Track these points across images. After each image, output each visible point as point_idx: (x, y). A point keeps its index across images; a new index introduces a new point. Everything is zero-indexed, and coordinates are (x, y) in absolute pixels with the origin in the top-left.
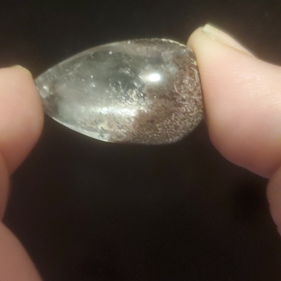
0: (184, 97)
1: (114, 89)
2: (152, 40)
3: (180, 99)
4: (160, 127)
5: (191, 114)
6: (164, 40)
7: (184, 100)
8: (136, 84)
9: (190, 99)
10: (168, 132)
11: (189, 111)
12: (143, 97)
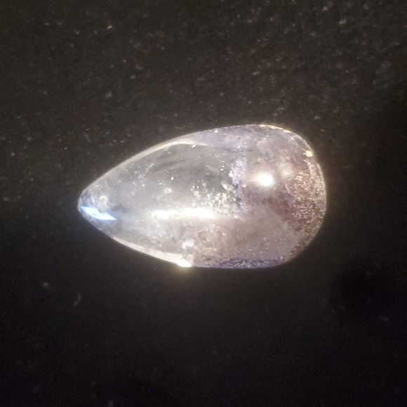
0: (299, 198)
1: (197, 193)
2: (247, 126)
3: (294, 201)
4: (268, 241)
5: (308, 222)
6: (262, 126)
7: (298, 203)
8: (225, 186)
9: (306, 201)
10: (278, 248)
11: (305, 217)
12: (236, 202)
